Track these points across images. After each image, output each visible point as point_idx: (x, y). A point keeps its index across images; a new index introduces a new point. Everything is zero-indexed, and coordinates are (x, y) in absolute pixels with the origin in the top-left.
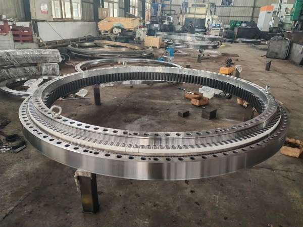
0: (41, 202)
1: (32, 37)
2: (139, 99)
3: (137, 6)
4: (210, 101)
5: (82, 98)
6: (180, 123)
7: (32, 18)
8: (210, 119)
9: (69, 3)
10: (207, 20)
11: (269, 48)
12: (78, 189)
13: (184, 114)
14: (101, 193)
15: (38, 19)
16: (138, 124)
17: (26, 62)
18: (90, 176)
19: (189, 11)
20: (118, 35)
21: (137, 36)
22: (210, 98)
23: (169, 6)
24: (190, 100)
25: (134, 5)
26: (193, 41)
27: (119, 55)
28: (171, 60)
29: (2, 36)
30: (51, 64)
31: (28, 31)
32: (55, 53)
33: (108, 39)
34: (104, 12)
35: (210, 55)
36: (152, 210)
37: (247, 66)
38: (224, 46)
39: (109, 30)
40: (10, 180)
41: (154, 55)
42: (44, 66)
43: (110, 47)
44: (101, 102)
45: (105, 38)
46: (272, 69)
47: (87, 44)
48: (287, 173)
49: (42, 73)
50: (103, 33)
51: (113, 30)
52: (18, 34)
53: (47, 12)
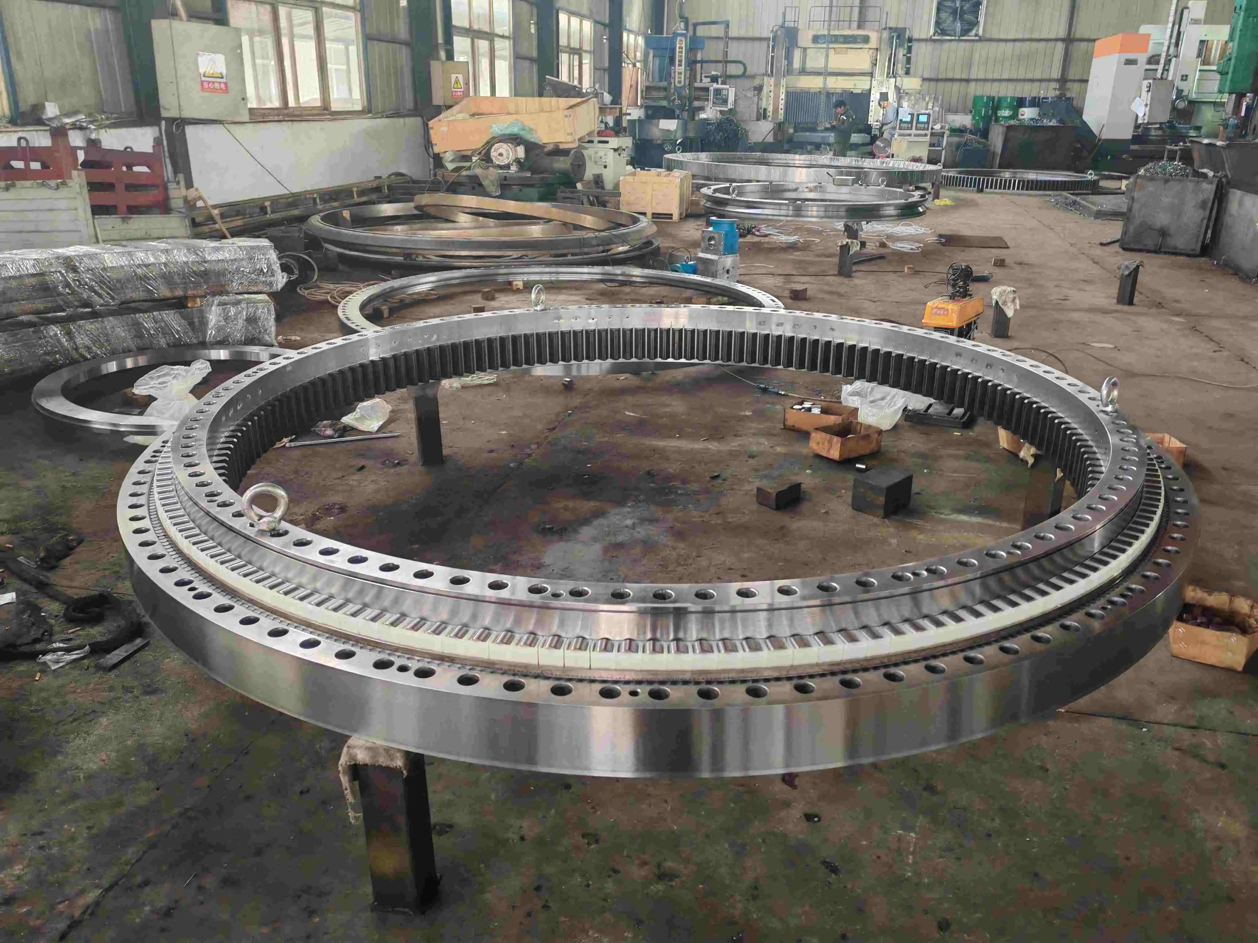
0: (206, 870)
1: (166, 189)
2: (600, 438)
3: (587, 47)
4: (886, 442)
5: (370, 438)
6: (765, 535)
7: (164, 114)
8: (887, 515)
9: (311, 45)
10: (875, 96)
11: (1130, 209)
12: (351, 814)
13: (780, 494)
14: (447, 828)
15: (187, 113)
16: (595, 539)
17: (141, 295)
18: (399, 763)
19: (804, 61)
20: (514, 168)
21: (590, 171)
22: (886, 424)
23: (721, 45)
24: (805, 435)
25: (575, 44)
26: (819, 188)
27: (515, 254)
28: (728, 272)
29: (45, 193)
30: (240, 297)
31: (149, 167)
32: (258, 256)
33: (474, 188)
34: (453, 77)
35: (890, 244)
36: (647, 894)
37: (1040, 286)
38: (948, 202)
39: (474, 151)
40: (82, 780)
41: (658, 248)
42: (213, 308)
43: (481, 218)
44: (446, 452)
45: (461, 184)
46: (1142, 297)
47: (388, 209)
48: (1194, 735)
49: (205, 335)
50: (452, 161)
51: (494, 148)
52: (108, 180)
53: (223, 86)
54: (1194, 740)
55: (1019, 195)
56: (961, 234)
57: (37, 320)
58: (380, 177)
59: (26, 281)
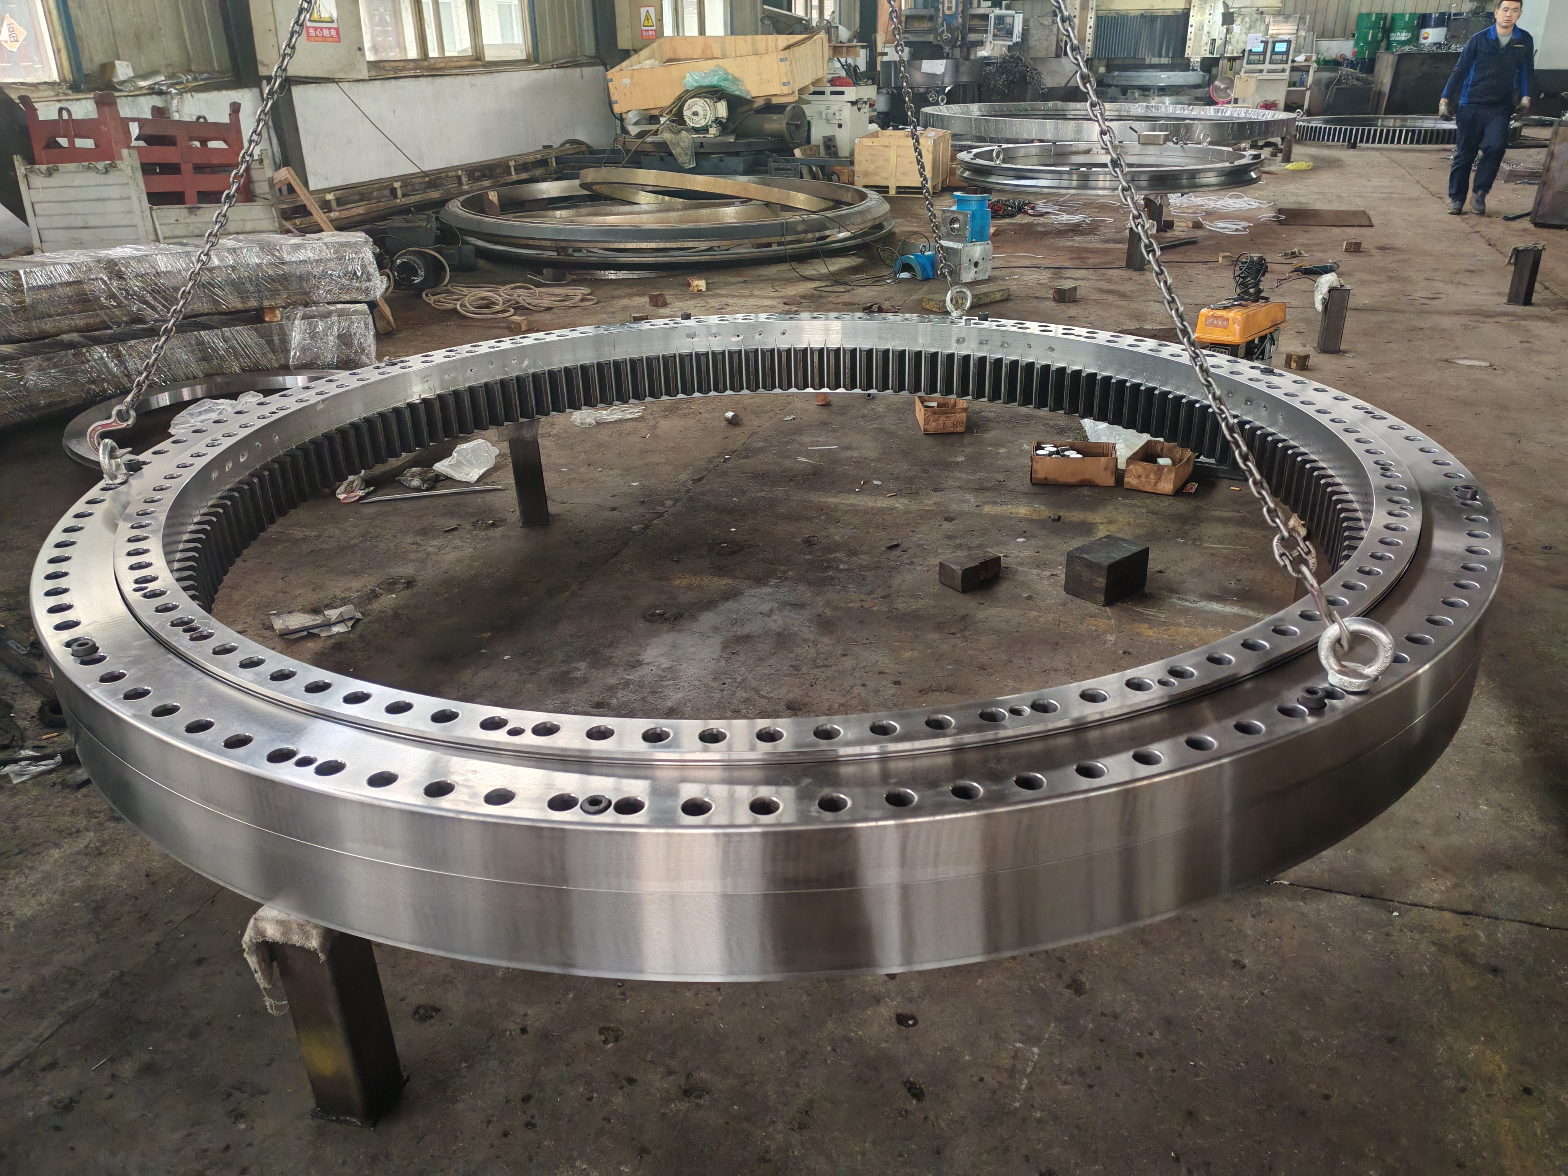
0: (129, 1054)
1: (249, 171)
2: (758, 492)
5: (467, 491)
6: (939, 627)
7: (262, 70)
8: (1109, 602)
11: (1548, 169)
13: (968, 572)
14: (431, 1011)
16: (716, 629)
17: (205, 306)
18: (315, 942)
20: (713, 131)
21: (818, 134)
26: (1119, 148)
27: (701, 244)
28: (976, 264)
29: (92, 178)
30: (332, 308)
31: (225, 141)
32: (349, 254)
33: (662, 159)
34: (643, 11)
35: (1207, 224)
36: (664, 1114)
37: (1405, 280)
38: (1302, 165)
39: (662, 109)
40: (12, 929)
41: (892, 234)
42: (297, 322)
43: (667, 198)
44: (553, 508)
45: (647, 154)
46: (1547, 294)
47: (550, 189)
48: (1466, 925)
49: (287, 358)
50: (636, 124)
51: (687, 105)
52: (174, 160)
53: (333, 33)
54: (1465, 932)
55: (1407, 150)
56: (1310, 207)
57: (81, 339)
58: (551, 147)
59: (60, 291)
